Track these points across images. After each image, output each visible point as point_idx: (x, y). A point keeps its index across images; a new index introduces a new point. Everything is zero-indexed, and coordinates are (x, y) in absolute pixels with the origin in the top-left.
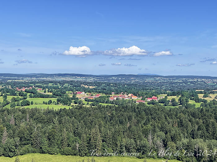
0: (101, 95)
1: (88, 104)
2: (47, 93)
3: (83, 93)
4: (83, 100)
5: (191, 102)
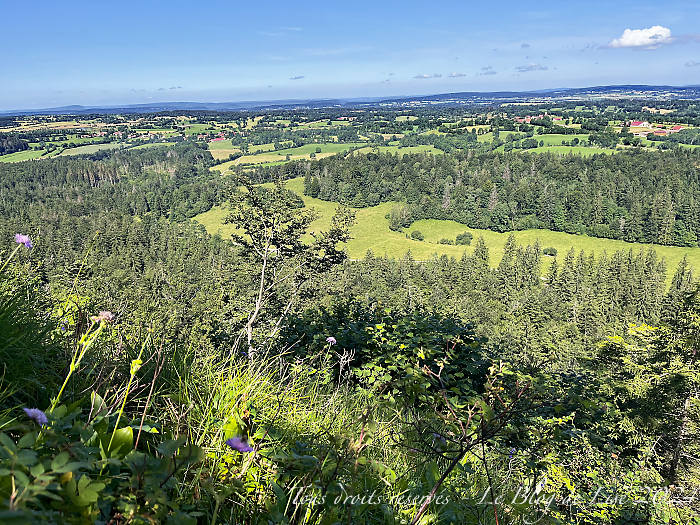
0: (685, 127)
1: (653, 145)
2: (570, 126)
3: (646, 123)
4: (643, 137)
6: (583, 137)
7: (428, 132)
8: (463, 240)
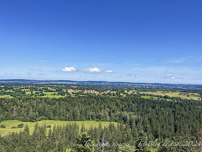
2: (53, 90)
3: (71, 90)
5: (121, 94)
6: (57, 93)
7: (8, 91)
8: (20, 126)
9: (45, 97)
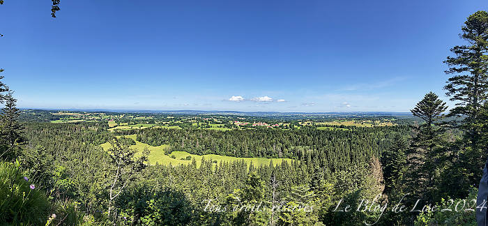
0: (248, 123)
1: (241, 128)
2: (219, 122)
3: (239, 122)
4: (238, 126)
6: (223, 125)
7: (177, 122)
8: (188, 158)
9: (211, 129)
